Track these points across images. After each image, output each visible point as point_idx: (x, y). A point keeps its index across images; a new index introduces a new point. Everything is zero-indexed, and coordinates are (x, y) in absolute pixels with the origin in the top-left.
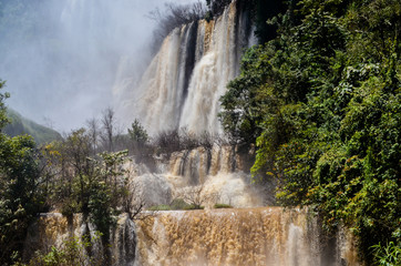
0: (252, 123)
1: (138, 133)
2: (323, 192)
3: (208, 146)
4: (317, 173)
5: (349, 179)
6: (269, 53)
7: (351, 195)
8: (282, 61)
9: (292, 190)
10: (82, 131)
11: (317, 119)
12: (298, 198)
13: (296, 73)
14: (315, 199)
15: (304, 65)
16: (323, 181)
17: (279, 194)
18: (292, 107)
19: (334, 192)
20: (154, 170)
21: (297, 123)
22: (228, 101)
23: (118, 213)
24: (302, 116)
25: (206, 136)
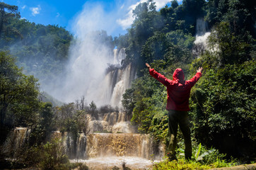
0: (133, 104)
1: (93, 106)
2: (154, 128)
3: (117, 112)
4: (153, 121)
5: (164, 124)
6: (141, 81)
7: (164, 129)
8: (144, 84)
9: (144, 127)
10: (73, 103)
11: (155, 103)
12: (146, 130)
13: (149, 88)
14: (152, 131)
15: (152, 85)
16: (155, 125)
17: (139, 129)
18: (146, 99)
19: (158, 128)
20: (97, 119)
21: (148, 104)
22: (125, 96)
23: (81, 133)
24: (150, 102)
25: (117, 108)
